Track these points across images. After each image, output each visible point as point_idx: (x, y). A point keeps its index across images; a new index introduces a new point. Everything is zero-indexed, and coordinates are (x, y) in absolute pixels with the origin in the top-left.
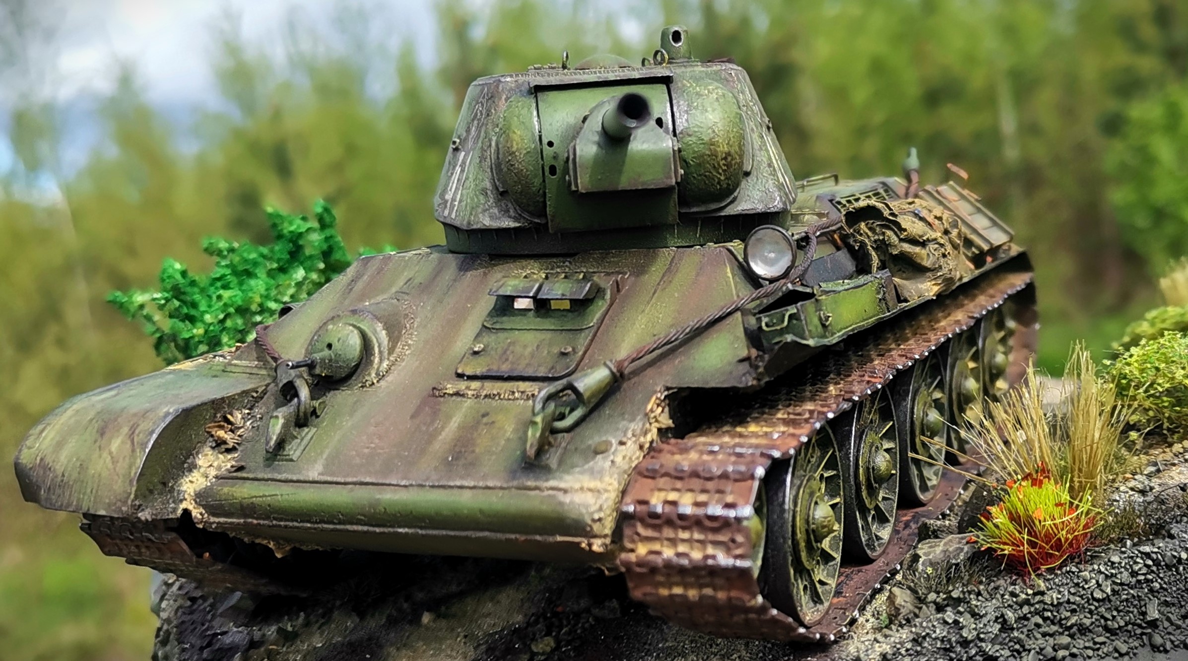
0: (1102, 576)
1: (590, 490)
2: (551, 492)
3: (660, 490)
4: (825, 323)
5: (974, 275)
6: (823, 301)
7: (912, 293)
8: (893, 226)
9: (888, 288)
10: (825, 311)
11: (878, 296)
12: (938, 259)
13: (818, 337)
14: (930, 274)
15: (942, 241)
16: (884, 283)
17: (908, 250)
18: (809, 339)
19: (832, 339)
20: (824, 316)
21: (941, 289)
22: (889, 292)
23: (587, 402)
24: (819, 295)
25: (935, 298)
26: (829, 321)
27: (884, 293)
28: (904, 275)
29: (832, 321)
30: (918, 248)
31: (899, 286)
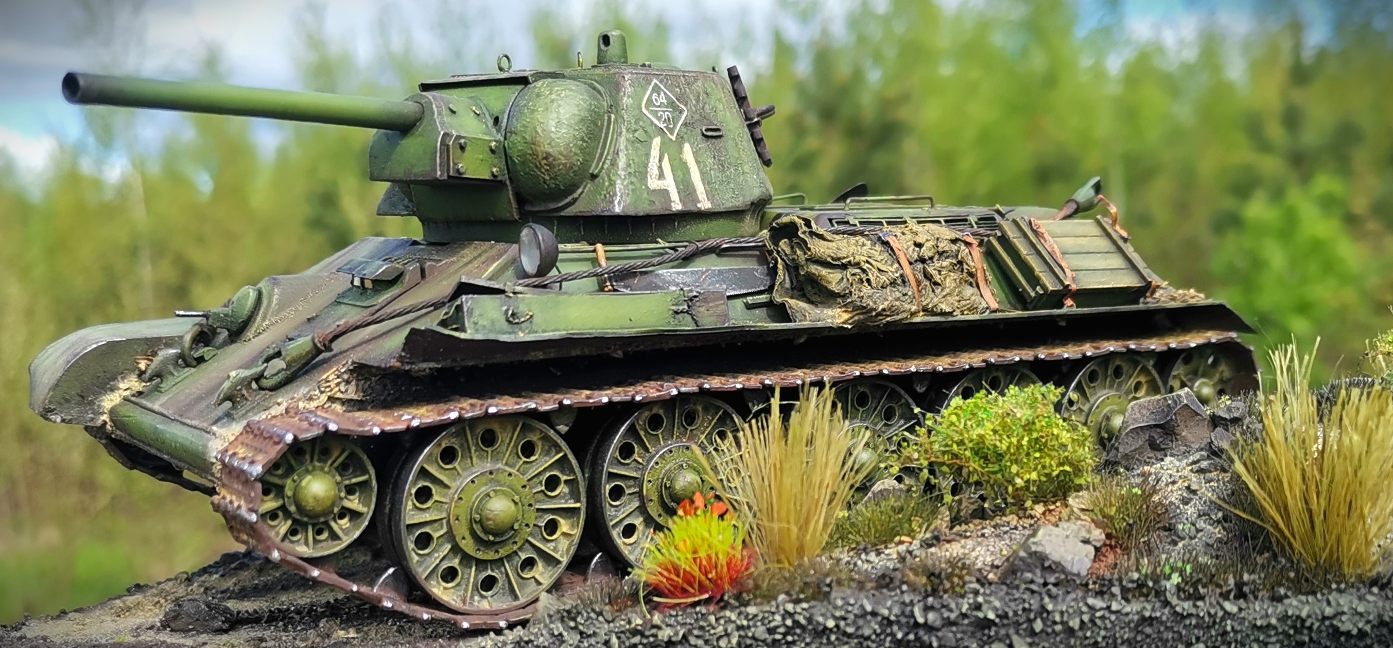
0: (733, 625)
1: (224, 438)
2: (213, 436)
4: (512, 319)
5: (999, 315)
6: (523, 299)
7: (805, 316)
8: (803, 245)
9: (709, 303)
10: (522, 308)
11: (675, 308)
12: (852, 285)
13: (490, 331)
14: (839, 300)
15: (866, 266)
16: (696, 297)
17: (813, 271)
18: (469, 331)
19: (522, 336)
20: (510, 312)
21: (856, 318)
22: (712, 307)
23: (289, 365)
24: (514, 293)
25: (850, 327)
26: (522, 320)
27: (689, 307)
28: (819, 299)
29: (535, 320)
30: (830, 271)
31: (791, 308)
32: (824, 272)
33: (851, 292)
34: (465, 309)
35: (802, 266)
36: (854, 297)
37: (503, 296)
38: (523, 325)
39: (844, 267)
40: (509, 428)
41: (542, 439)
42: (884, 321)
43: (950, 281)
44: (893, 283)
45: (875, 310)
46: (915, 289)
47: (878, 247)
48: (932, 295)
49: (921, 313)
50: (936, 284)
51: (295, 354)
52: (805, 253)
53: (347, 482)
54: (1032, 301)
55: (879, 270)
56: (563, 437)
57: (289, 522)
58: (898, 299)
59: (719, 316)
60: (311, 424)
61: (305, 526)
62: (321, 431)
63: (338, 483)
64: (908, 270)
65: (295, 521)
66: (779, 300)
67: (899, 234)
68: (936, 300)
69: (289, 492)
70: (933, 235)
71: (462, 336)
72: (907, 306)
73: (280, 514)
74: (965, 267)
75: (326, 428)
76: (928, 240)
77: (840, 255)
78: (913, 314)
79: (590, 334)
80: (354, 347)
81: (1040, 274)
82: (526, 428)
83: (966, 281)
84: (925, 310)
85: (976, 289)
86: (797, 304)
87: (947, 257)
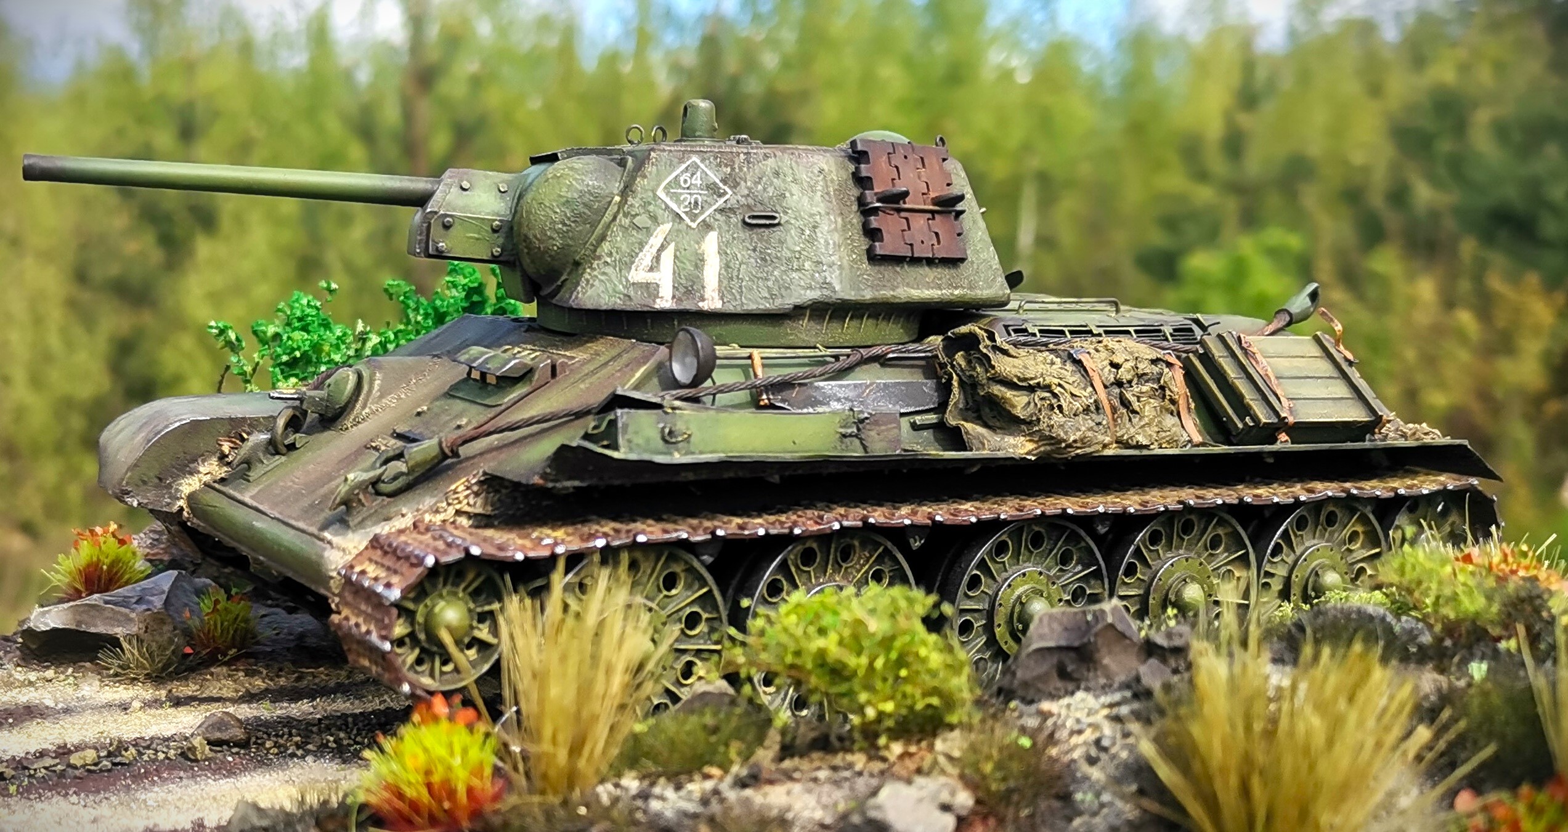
1: (344, 550)
2: (328, 546)
3: (370, 560)
4: (669, 438)
5: (1202, 450)
6: (681, 416)
7: (983, 444)
8: (985, 361)
9: (879, 425)
10: (680, 426)
11: (843, 431)
12: (1040, 410)
13: (645, 451)
14: (1023, 427)
15: (1057, 390)
16: (867, 418)
17: (996, 392)
18: (622, 450)
19: (677, 458)
20: (667, 430)
21: (1042, 449)
22: (883, 431)
23: (411, 470)
24: (674, 408)
25: (1033, 458)
26: (680, 439)
27: (859, 429)
28: (998, 424)
29: (692, 439)
30: (1015, 393)
31: (967, 433)
32: (1009, 394)
33: (1039, 420)
34: (620, 425)
35: (983, 385)
36: (1043, 426)
37: (660, 411)
38: (680, 445)
39: (1031, 389)
40: (653, 557)
41: (686, 571)
42: (1073, 454)
43: (1149, 408)
44: (1086, 410)
45: (1065, 441)
46: (1110, 417)
47: (1069, 366)
48: (1128, 425)
49: (1115, 445)
50: (1134, 412)
51: (419, 458)
52: (987, 371)
53: (479, 610)
54: (1239, 434)
55: (1072, 395)
56: (710, 568)
57: (417, 651)
58: (1091, 429)
59: (890, 441)
60: (449, 545)
61: (431, 655)
62: (461, 555)
63: (470, 611)
64: (1102, 394)
65: (423, 650)
66: (953, 423)
67: (1092, 351)
68: (1132, 430)
69: (420, 618)
70: (1131, 353)
71: (616, 455)
72: (1100, 438)
73: (407, 640)
74: (1168, 392)
75: (467, 551)
76: (1126, 360)
77: (1028, 376)
78: (1105, 446)
79: (750, 457)
80: (481, 454)
81: (1251, 403)
82: (672, 558)
83: (1167, 410)
84: (1117, 442)
85: (1176, 418)
86: (974, 429)
87: (1147, 381)
